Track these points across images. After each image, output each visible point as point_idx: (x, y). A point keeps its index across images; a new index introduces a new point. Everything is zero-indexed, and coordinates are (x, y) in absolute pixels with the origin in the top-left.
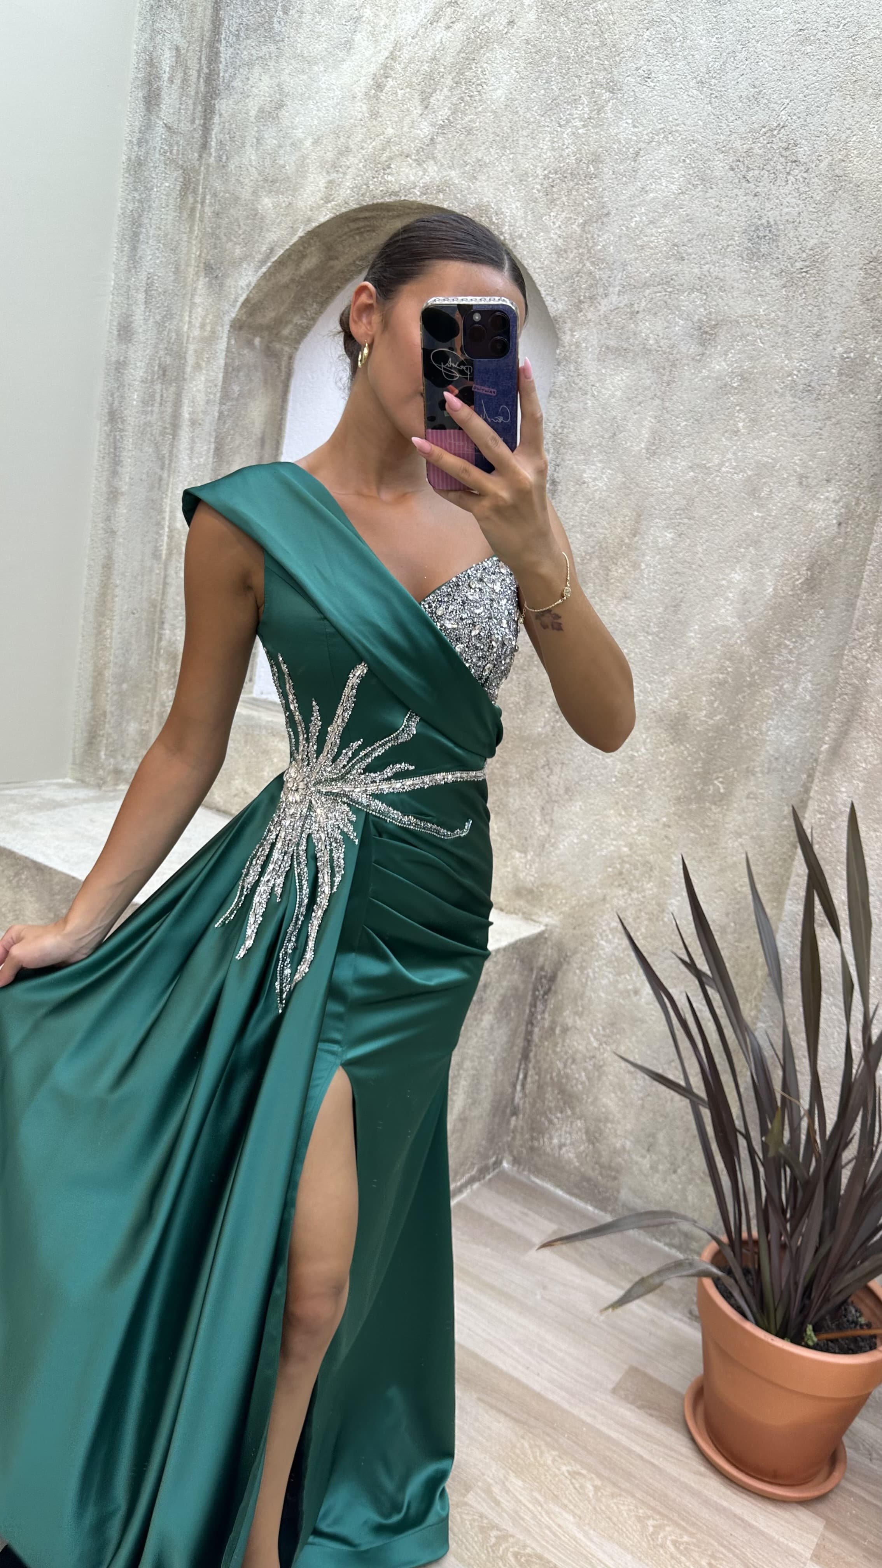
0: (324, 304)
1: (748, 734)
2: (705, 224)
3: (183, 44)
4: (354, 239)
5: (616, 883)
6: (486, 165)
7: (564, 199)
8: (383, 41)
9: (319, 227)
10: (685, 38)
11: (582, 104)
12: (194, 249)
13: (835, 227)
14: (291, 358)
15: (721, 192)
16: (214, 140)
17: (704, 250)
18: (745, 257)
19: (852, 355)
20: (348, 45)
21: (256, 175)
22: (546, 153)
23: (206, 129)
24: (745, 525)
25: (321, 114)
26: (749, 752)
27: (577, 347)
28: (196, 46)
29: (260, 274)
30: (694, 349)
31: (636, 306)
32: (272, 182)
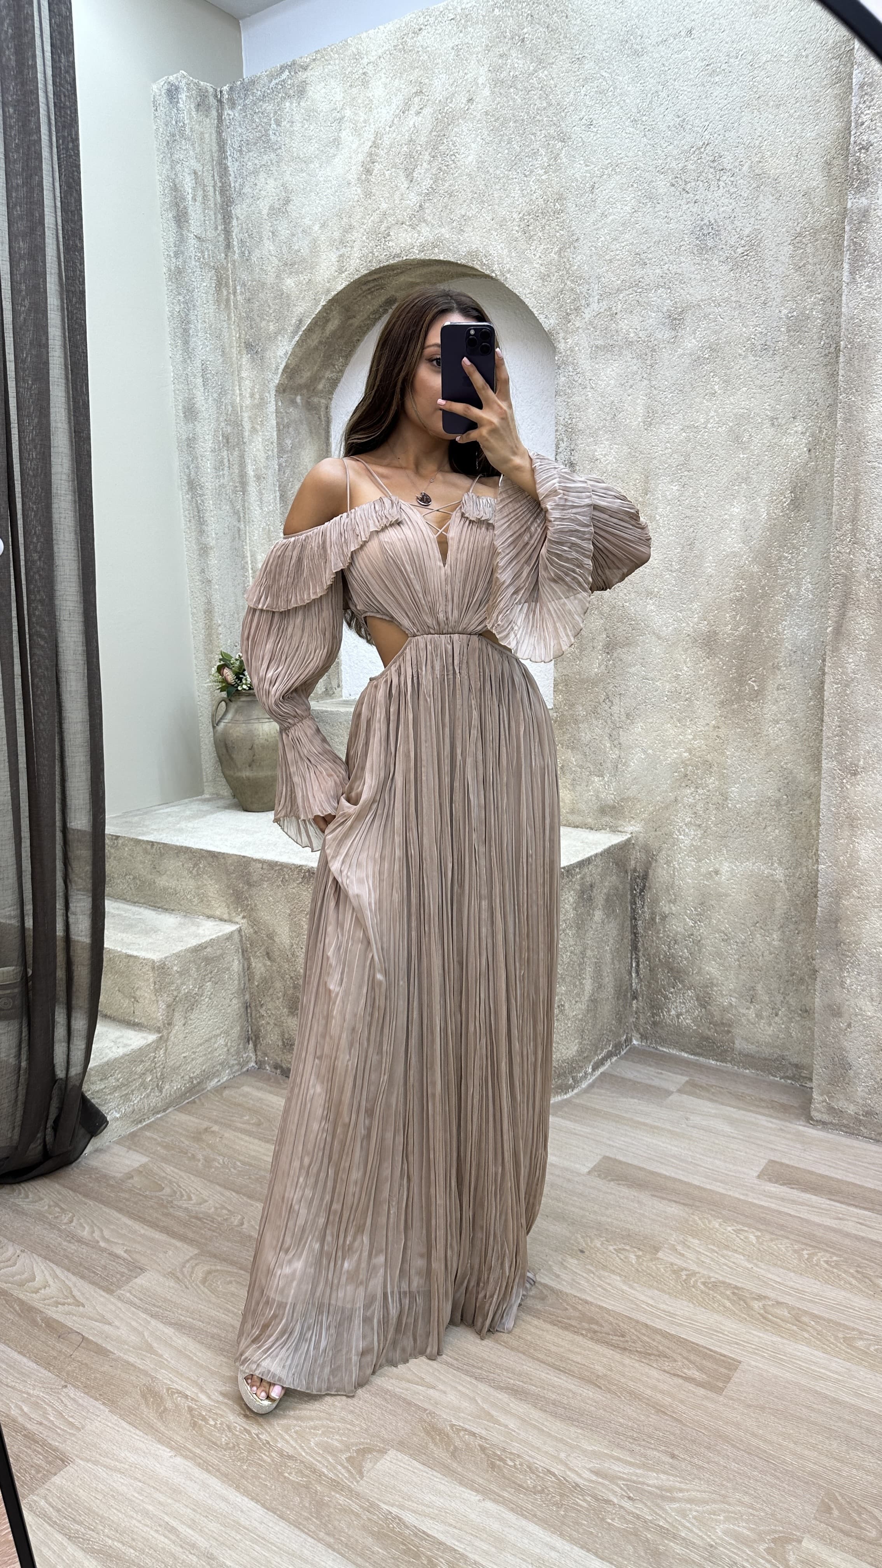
0: (348, 356)
1: (768, 637)
2: (658, 233)
3: (198, 167)
4: (367, 298)
5: (683, 785)
6: (470, 219)
7: (540, 234)
8: (365, 134)
9: (337, 294)
10: (615, 88)
11: (541, 155)
12: (234, 332)
13: (764, 215)
14: (327, 408)
15: (667, 205)
16: (236, 239)
17: (662, 254)
18: (696, 253)
19: (794, 314)
20: (336, 142)
21: (277, 262)
22: (518, 200)
23: (227, 232)
24: (736, 466)
25: (323, 202)
26: (772, 652)
27: (572, 351)
28: (208, 167)
29: (294, 342)
30: (668, 334)
31: (614, 308)
32: (291, 265)
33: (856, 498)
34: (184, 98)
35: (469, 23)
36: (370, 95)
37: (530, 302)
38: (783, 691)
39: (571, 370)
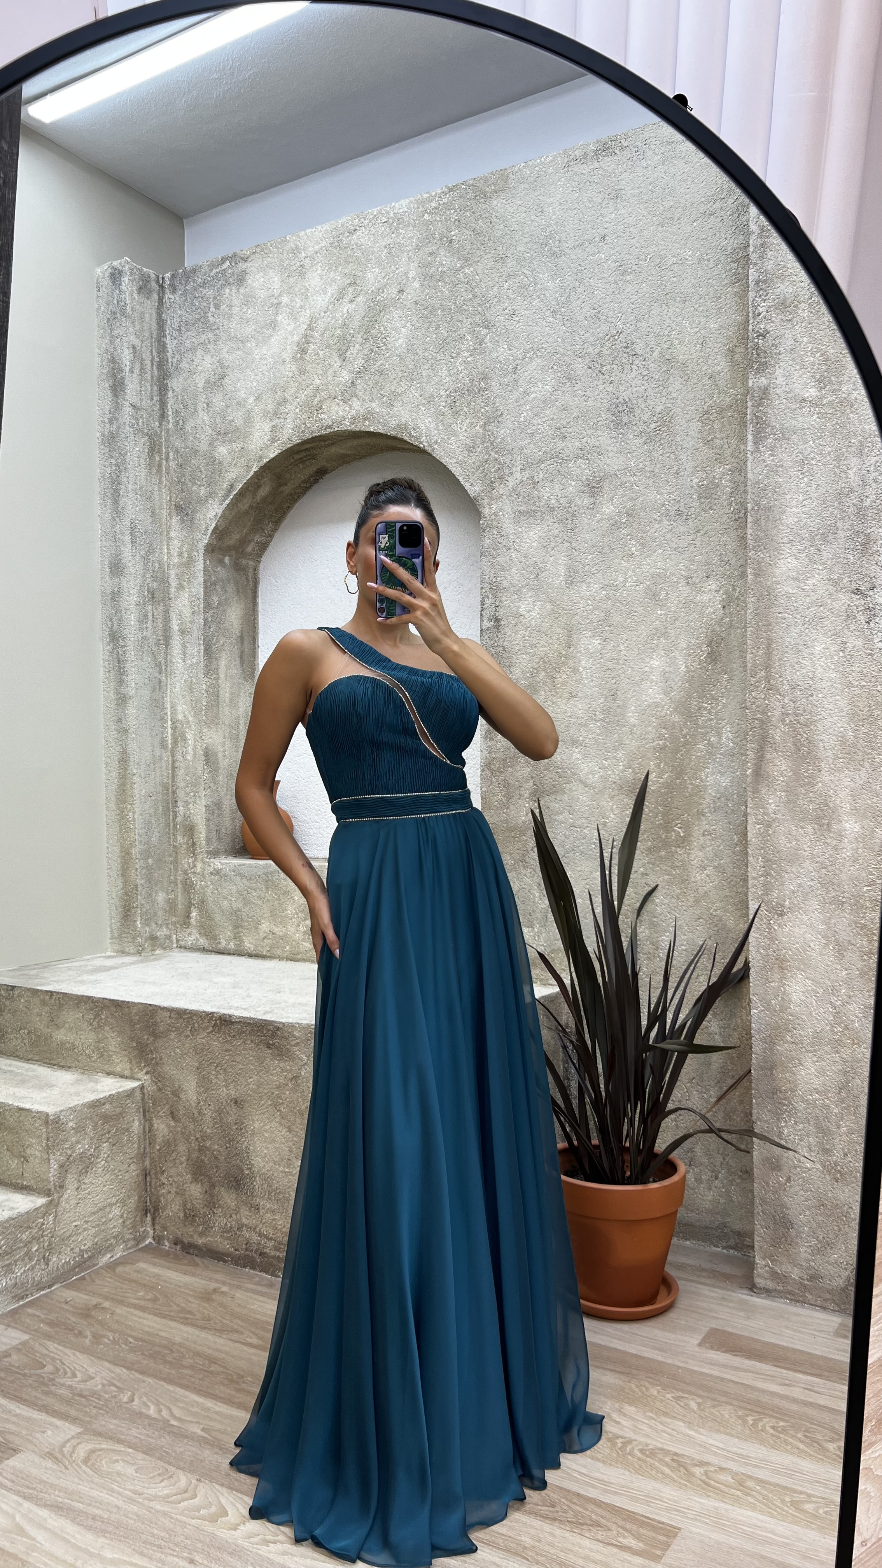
0: (278, 522)
1: (692, 784)
2: (577, 410)
3: (137, 342)
4: (298, 466)
6: (399, 395)
7: (466, 409)
8: (301, 318)
9: (270, 461)
10: (536, 284)
11: (467, 340)
12: (164, 494)
13: (674, 395)
14: (255, 570)
15: (585, 385)
16: (170, 410)
17: (580, 428)
18: (612, 428)
19: (705, 482)
20: (273, 324)
21: (210, 431)
22: (445, 379)
23: (163, 403)
24: (654, 622)
25: (258, 378)
26: (696, 799)
27: (496, 516)
28: (148, 343)
29: (224, 505)
30: (587, 501)
31: (536, 477)
32: (224, 434)
33: (769, 646)
34: (127, 282)
35: (401, 226)
36: (307, 284)
37: (456, 470)
38: (709, 837)
39: (495, 533)
